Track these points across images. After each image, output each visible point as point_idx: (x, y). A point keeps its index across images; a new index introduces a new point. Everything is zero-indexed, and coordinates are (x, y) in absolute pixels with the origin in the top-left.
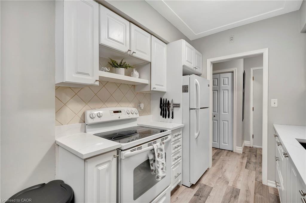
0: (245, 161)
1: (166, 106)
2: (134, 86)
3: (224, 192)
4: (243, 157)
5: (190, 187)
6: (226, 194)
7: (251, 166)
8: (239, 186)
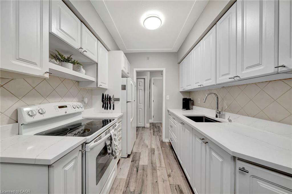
0: (152, 131)
1: (107, 100)
2: (78, 82)
3: (147, 153)
4: (150, 130)
5: (127, 158)
6: (149, 154)
7: (156, 133)
8: (154, 146)
